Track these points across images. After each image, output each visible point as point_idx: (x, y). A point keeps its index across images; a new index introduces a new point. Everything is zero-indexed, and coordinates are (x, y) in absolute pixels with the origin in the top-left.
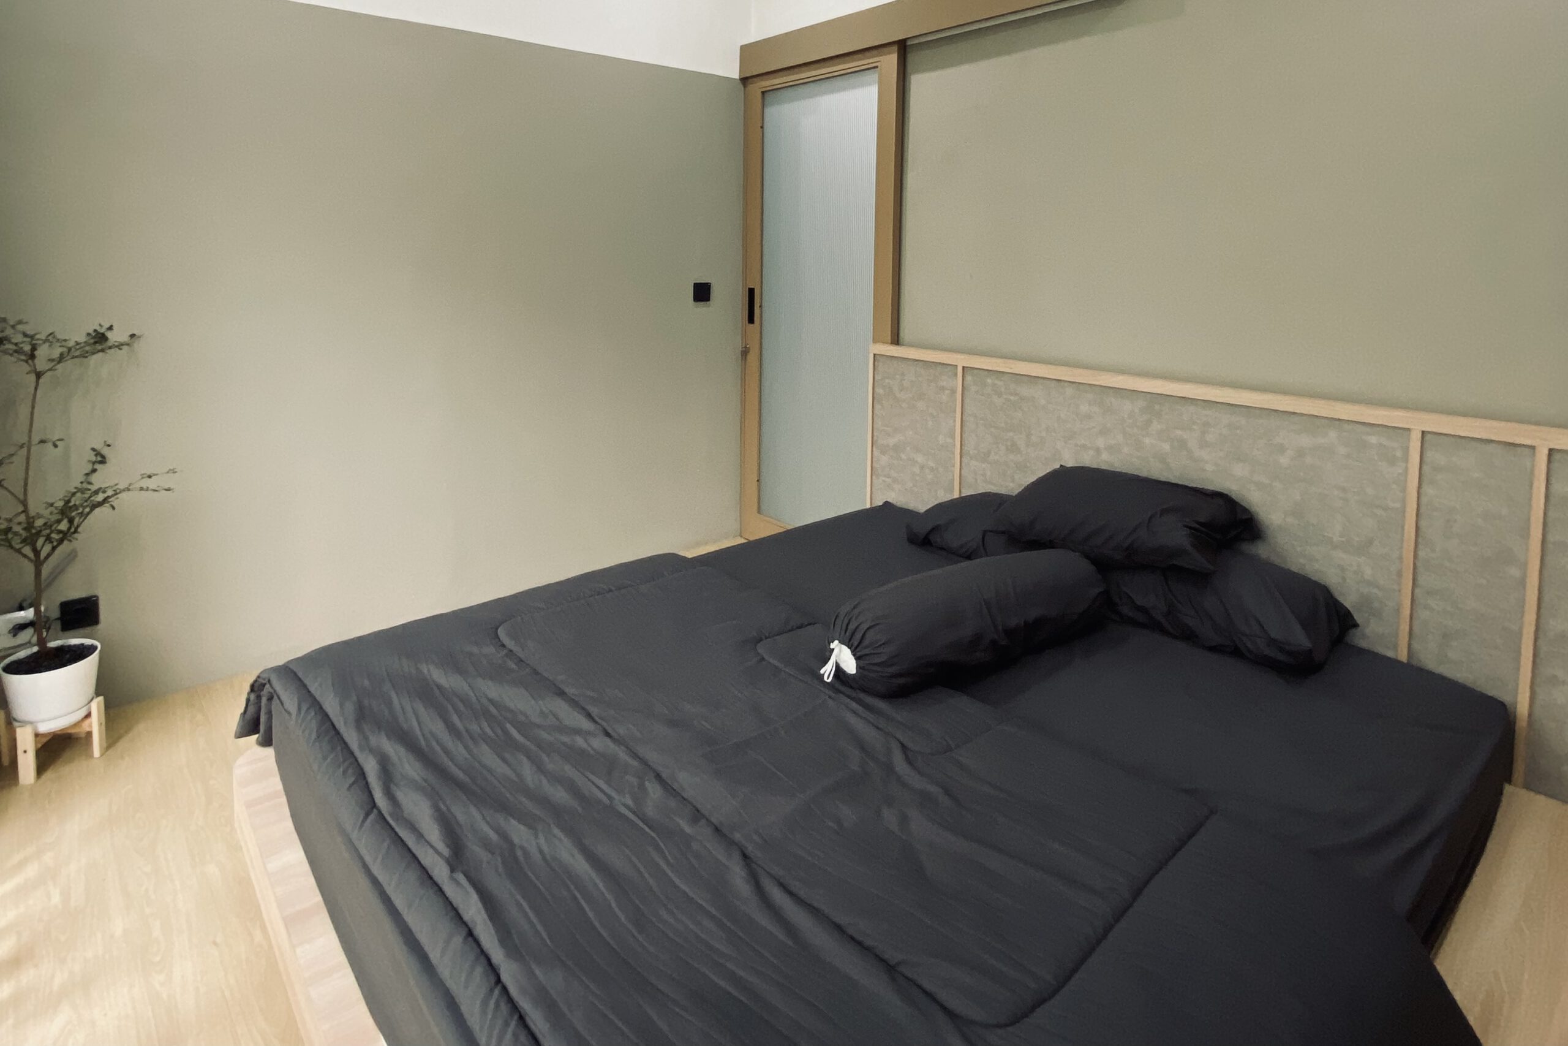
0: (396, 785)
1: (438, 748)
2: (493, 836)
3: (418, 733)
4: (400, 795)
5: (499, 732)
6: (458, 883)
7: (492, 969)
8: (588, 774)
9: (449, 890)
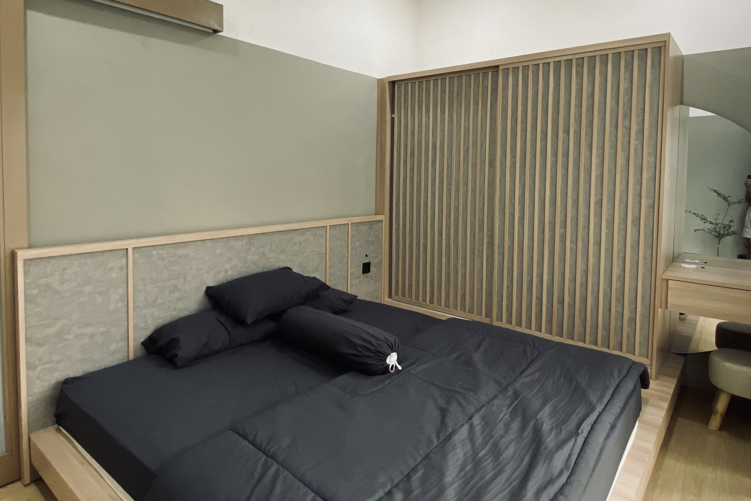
0: (553, 475)
1: (516, 474)
2: (553, 433)
3: (508, 489)
4: (556, 471)
5: (487, 457)
6: (583, 430)
7: (600, 414)
8: (497, 422)
9: (585, 434)
